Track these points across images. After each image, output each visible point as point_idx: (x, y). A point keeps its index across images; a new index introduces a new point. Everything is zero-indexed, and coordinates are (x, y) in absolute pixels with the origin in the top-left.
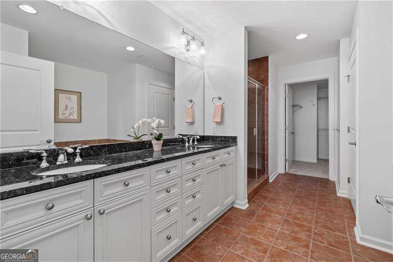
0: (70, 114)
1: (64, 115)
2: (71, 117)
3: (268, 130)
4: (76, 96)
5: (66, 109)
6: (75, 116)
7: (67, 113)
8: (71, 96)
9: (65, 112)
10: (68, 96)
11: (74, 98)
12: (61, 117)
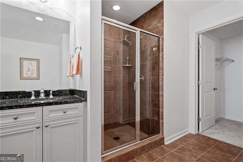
0: (32, 74)
1: (28, 75)
2: (32, 76)
3: (163, 84)
4: (36, 62)
5: (29, 70)
6: (35, 75)
7: (29, 73)
8: (33, 62)
9: (28, 73)
10: (30, 62)
11: (34, 63)
12: (25, 75)
